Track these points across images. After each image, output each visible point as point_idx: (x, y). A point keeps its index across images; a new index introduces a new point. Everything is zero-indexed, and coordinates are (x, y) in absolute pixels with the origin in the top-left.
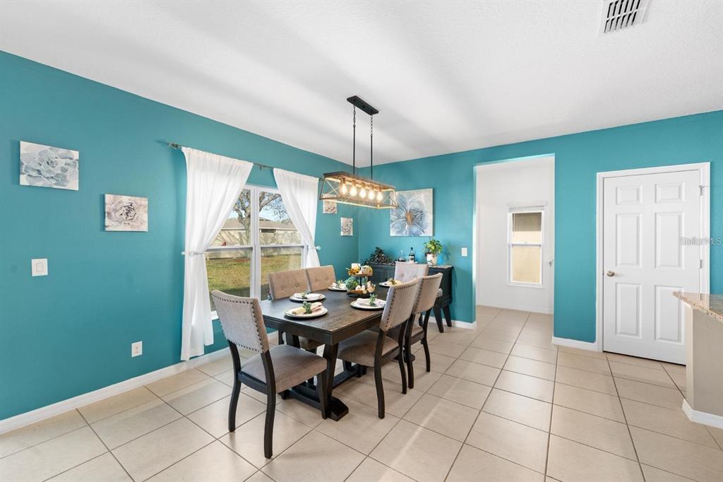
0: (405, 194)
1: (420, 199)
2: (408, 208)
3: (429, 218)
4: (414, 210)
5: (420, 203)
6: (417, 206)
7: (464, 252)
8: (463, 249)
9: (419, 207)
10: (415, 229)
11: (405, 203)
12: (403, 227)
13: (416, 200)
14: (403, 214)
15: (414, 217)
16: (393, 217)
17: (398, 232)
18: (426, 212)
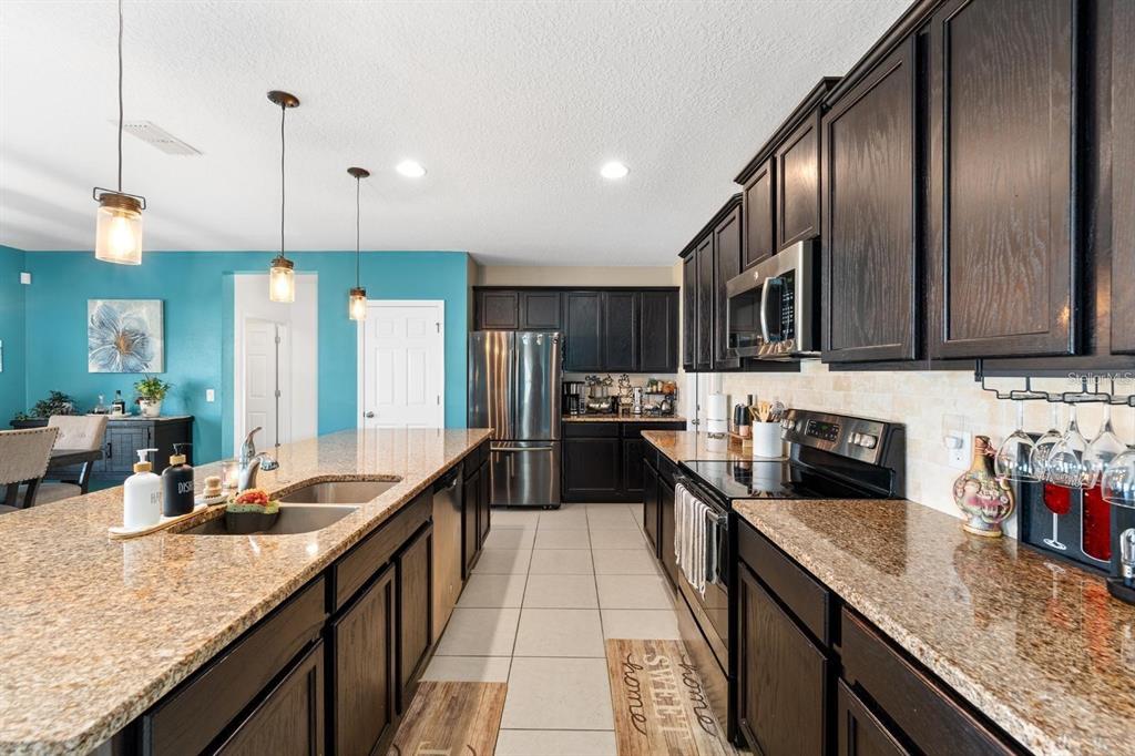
0: (115, 304)
1: (140, 315)
2: (121, 327)
3: (155, 345)
4: (130, 332)
5: (140, 321)
6: (134, 325)
7: (210, 395)
8: (208, 391)
9: (138, 328)
10: (133, 362)
11: (115, 319)
12: (112, 358)
13: (135, 316)
14: (112, 337)
15: (131, 343)
16: (93, 341)
17: (104, 366)
18: (151, 335)
